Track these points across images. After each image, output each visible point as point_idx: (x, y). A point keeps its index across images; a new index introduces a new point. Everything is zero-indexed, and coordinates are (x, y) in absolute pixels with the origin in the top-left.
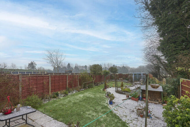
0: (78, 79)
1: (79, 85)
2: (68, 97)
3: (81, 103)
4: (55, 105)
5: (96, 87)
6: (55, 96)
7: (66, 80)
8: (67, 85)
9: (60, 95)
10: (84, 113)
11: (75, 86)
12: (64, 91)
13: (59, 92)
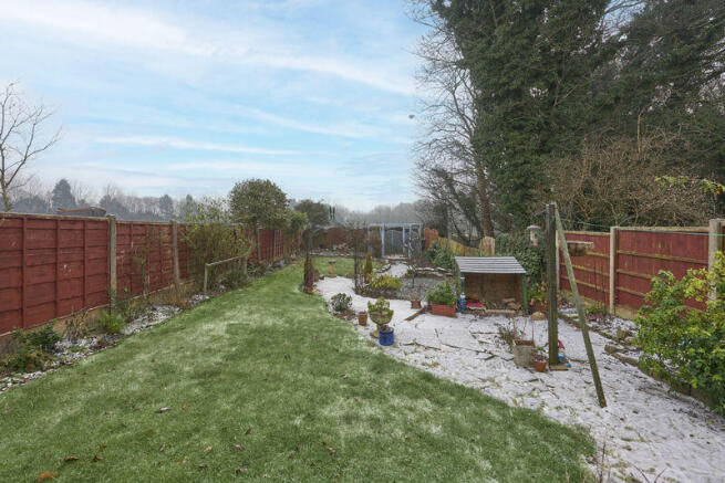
0: (175, 244)
1: (182, 277)
2: (133, 346)
3: (244, 366)
4: (58, 416)
5: (261, 280)
6: (34, 355)
7: (107, 248)
8: (114, 275)
9: (67, 344)
10: (310, 418)
11: (161, 282)
12: (94, 314)
13: (59, 327)
